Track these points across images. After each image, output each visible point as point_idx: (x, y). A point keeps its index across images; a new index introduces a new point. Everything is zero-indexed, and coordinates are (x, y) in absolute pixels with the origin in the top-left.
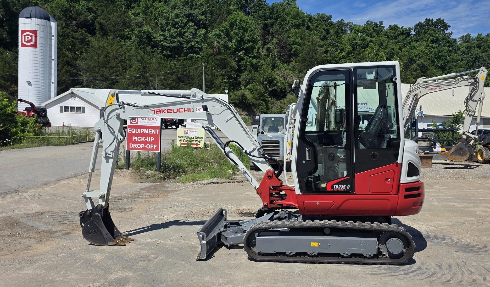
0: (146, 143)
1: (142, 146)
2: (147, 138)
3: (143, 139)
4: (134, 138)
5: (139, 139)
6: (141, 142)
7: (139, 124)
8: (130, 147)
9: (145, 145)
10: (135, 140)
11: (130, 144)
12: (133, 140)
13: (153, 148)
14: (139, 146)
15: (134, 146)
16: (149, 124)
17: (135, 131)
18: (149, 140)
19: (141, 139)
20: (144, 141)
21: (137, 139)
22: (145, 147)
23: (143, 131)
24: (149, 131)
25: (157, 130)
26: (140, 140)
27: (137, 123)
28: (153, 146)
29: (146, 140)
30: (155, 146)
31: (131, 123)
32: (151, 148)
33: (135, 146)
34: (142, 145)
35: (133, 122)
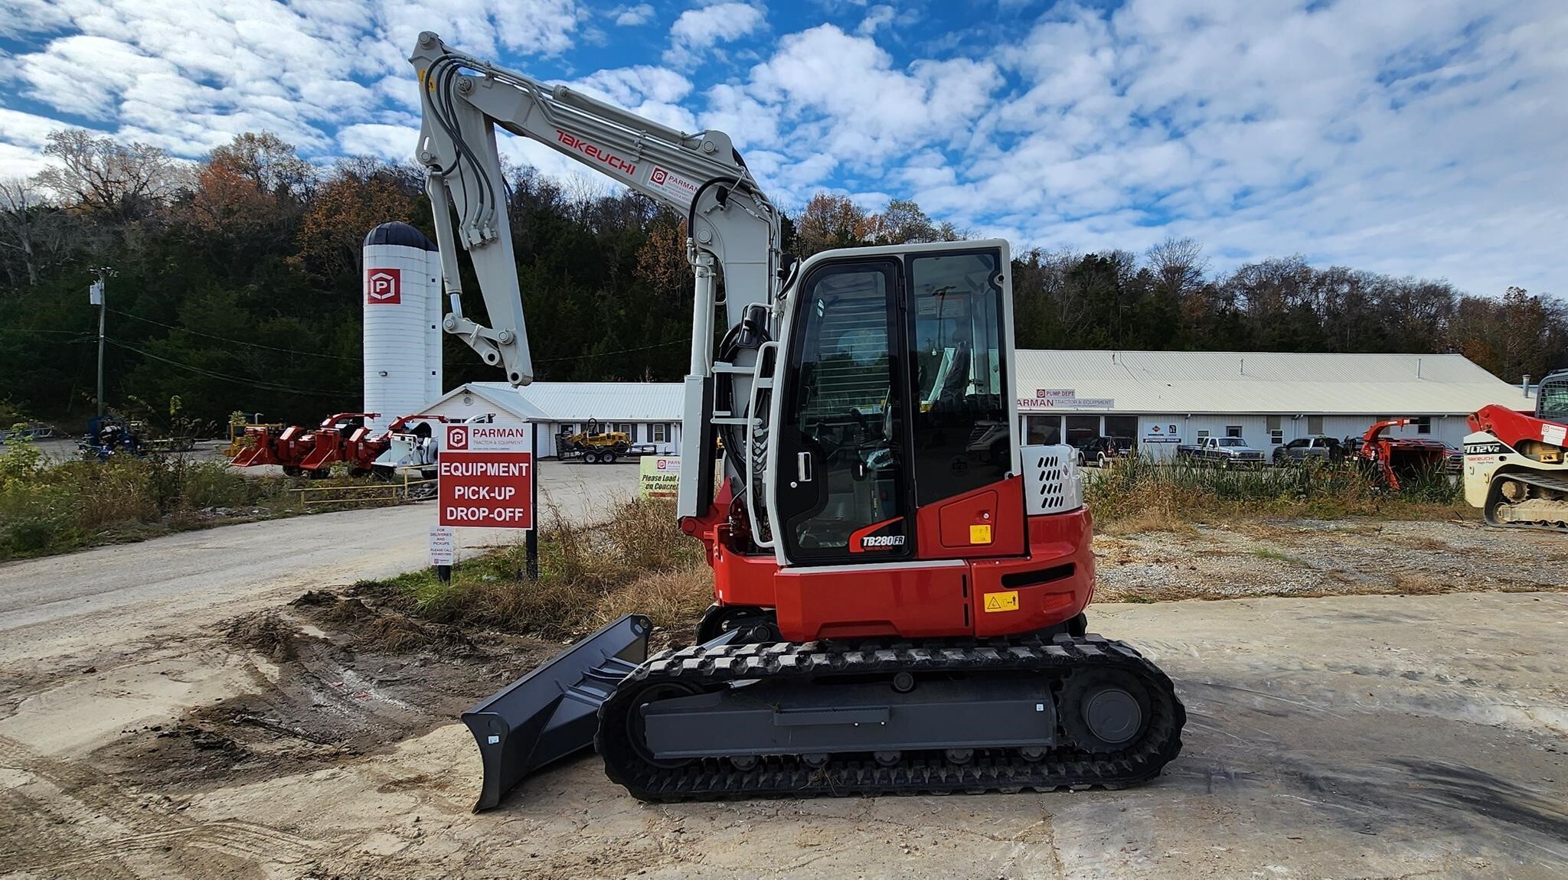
0: (492, 504)
1: (482, 514)
2: (497, 489)
3: (483, 492)
5: (474, 493)
6: (479, 503)
7: (470, 450)
8: (449, 518)
9: (491, 512)
10: (462, 496)
11: (449, 509)
12: (456, 497)
13: (512, 518)
14: (473, 514)
15: (459, 514)
16: (503, 446)
17: (460, 470)
18: (500, 495)
19: (478, 493)
20: (488, 498)
21: (468, 492)
22: (491, 516)
23: (484, 469)
24: (502, 469)
25: (524, 465)
26: (477, 496)
27: (465, 447)
28: (514, 512)
29: (492, 495)
30: (518, 513)
31: (450, 447)
32: (508, 519)
33: (463, 514)
34: (482, 509)
35: (456, 445)
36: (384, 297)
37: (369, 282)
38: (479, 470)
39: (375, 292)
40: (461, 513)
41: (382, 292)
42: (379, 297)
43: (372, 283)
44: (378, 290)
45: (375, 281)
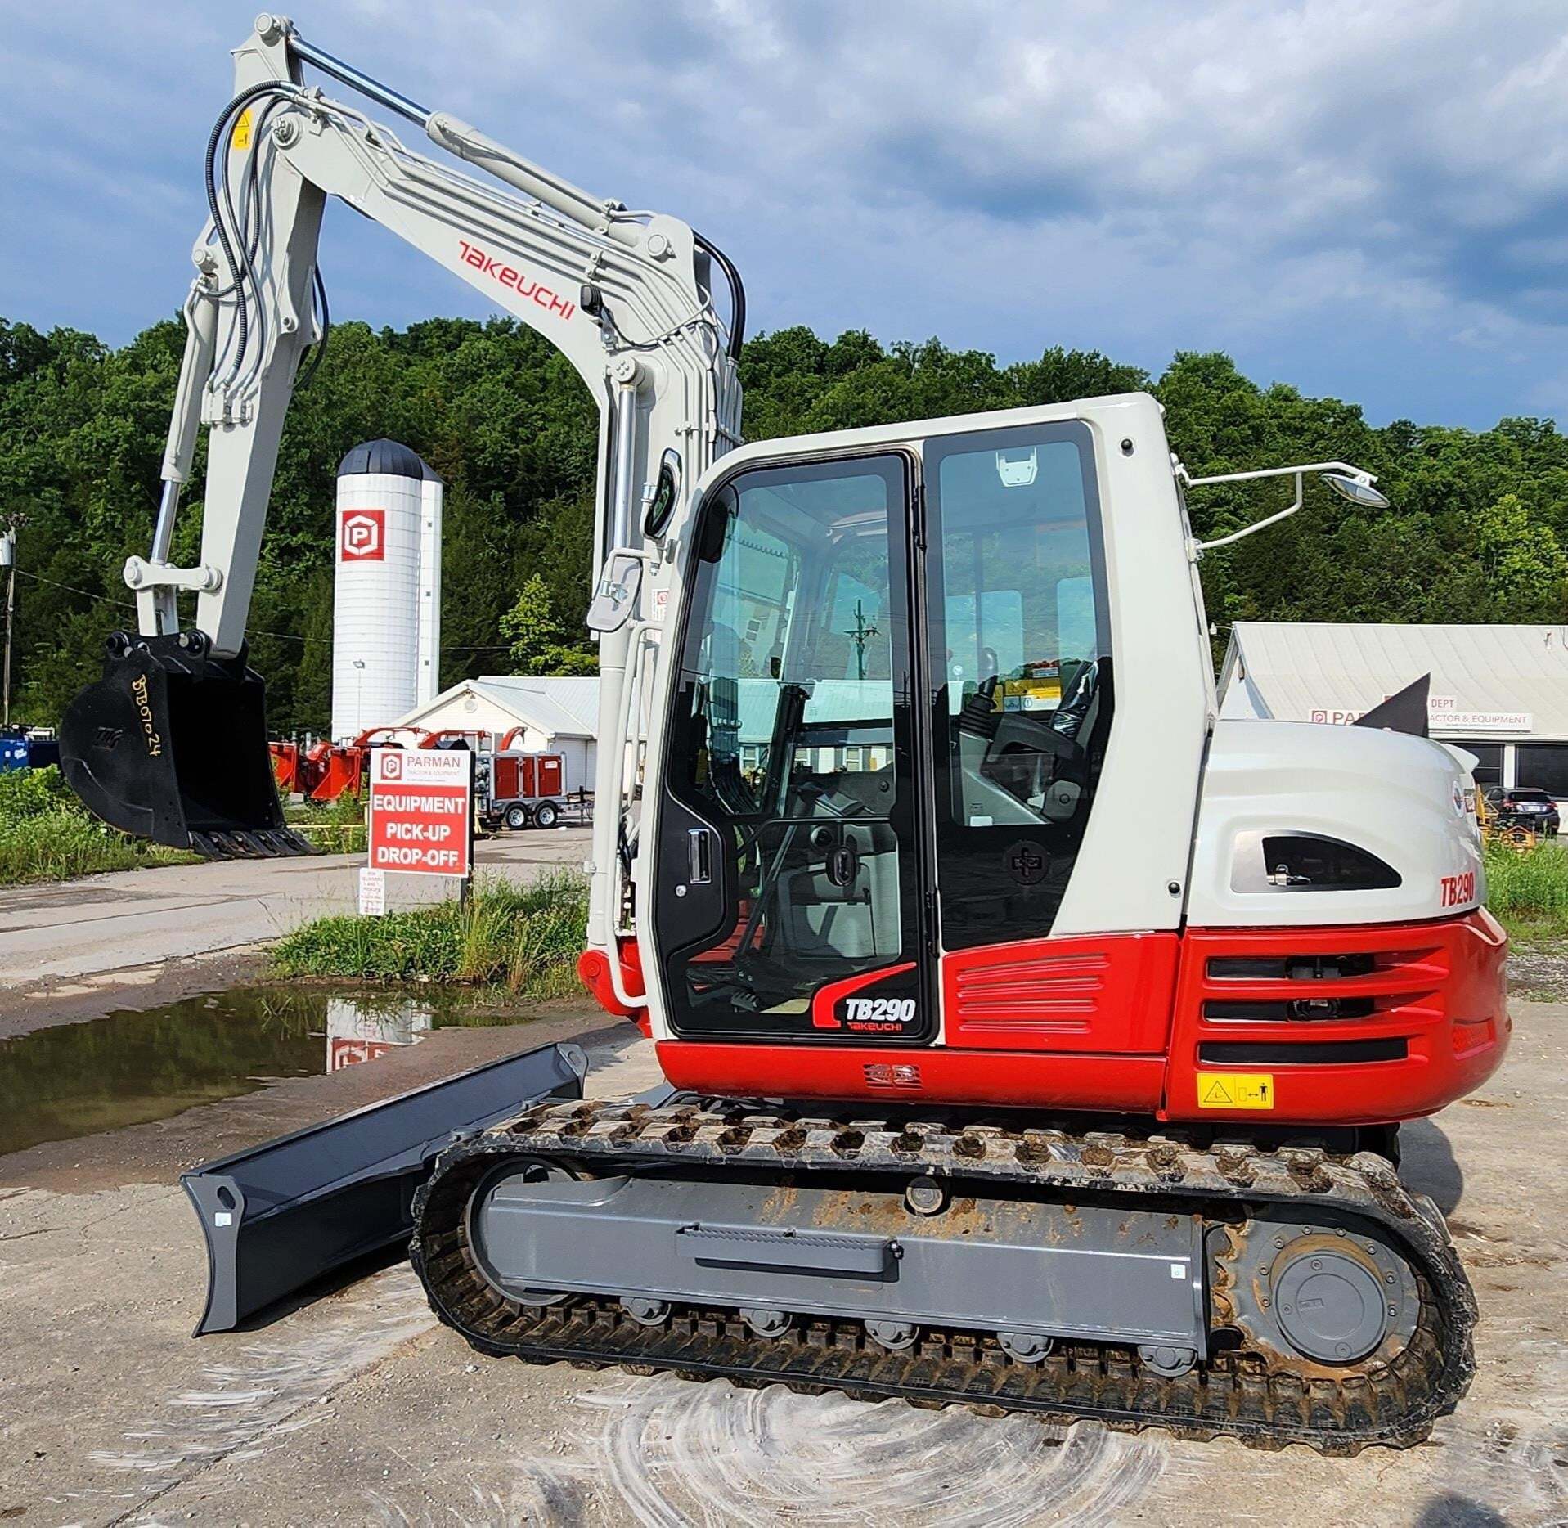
0: (425, 845)
1: (415, 857)
2: (431, 827)
4: (392, 829)
5: (408, 831)
6: (411, 844)
7: (403, 782)
8: (380, 860)
9: (425, 854)
10: (394, 835)
11: (381, 850)
12: (389, 836)
13: (446, 862)
14: (406, 856)
15: (391, 856)
16: (438, 778)
17: (393, 804)
18: (434, 835)
19: (411, 831)
20: (421, 837)
21: (400, 830)
22: (424, 859)
23: (418, 804)
24: (436, 805)
25: (460, 800)
26: (409, 835)
27: (398, 778)
28: (448, 856)
29: (425, 834)
31: (384, 777)
32: (441, 863)
33: (395, 856)
34: (414, 851)
35: (389, 775)
36: (363, 551)
37: (344, 529)
39: (351, 543)
40: (392, 854)
41: (361, 544)
42: (356, 551)
43: (347, 531)
44: (355, 541)
45: (351, 528)
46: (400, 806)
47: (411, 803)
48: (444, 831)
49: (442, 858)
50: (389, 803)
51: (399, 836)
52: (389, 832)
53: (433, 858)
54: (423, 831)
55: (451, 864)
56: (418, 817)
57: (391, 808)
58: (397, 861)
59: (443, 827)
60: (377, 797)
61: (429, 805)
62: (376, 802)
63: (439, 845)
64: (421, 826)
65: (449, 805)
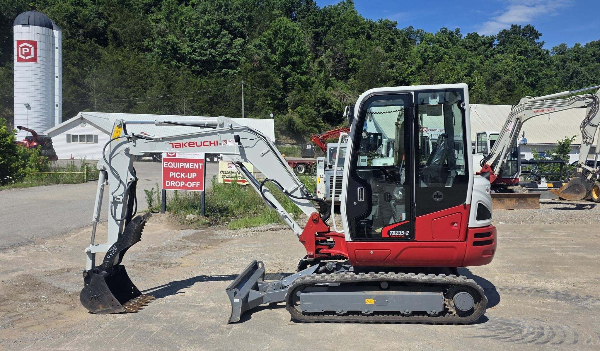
0: (186, 180)
1: (182, 184)
2: (188, 174)
3: (182, 175)
4: (171, 174)
5: (178, 175)
6: (181, 180)
7: (177, 157)
8: (167, 185)
9: (186, 183)
11: (167, 182)
12: (170, 177)
13: (195, 186)
14: (178, 184)
15: (172, 184)
16: (191, 156)
17: (172, 165)
18: (190, 176)
19: (180, 175)
20: (184, 177)
21: (175, 175)
22: (186, 185)
23: (183, 165)
24: (191, 166)
25: (201, 164)
26: (179, 177)
27: (175, 156)
28: (196, 184)
29: (186, 176)
30: (198, 184)
31: (168, 155)
32: (193, 186)
34: (181, 182)
35: (170, 155)
36: (28, 58)
37: (18, 48)
38: (181, 166)
39: (22, 54)
41: (27, 55)
42: (24, 57)
43: (20, 49)
44: (23, 53)
45: (22, 48)
46: (175, 166)
47: (180, 165)
48: (194, 175)
49: (193, 185)
50: (170, 165)
51: (175, 177)
52: (171, 175)
53: (189, 184)
54: (185, 175)
55: (197, 187)
56: (183, 170)
57: (171, 167)
58: (174, 186)
59: (193, 174)
60: (165, 163)
61: (187, 166)
62: (165, 165)
63: (192, 180)
64: (184, 173)
65: (196, 166)
